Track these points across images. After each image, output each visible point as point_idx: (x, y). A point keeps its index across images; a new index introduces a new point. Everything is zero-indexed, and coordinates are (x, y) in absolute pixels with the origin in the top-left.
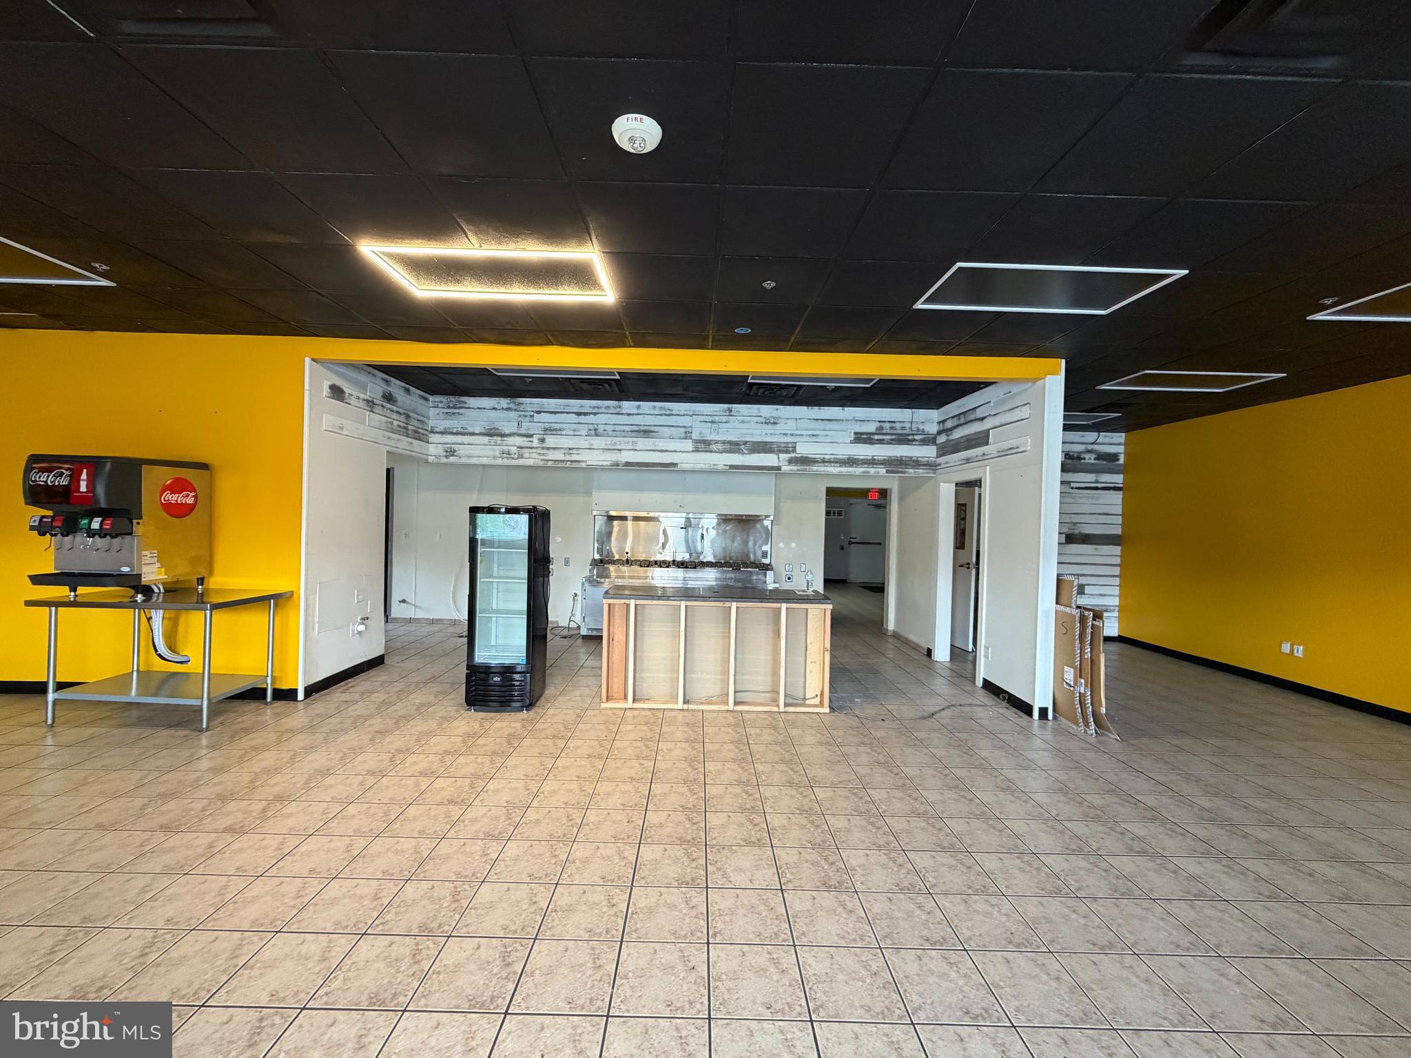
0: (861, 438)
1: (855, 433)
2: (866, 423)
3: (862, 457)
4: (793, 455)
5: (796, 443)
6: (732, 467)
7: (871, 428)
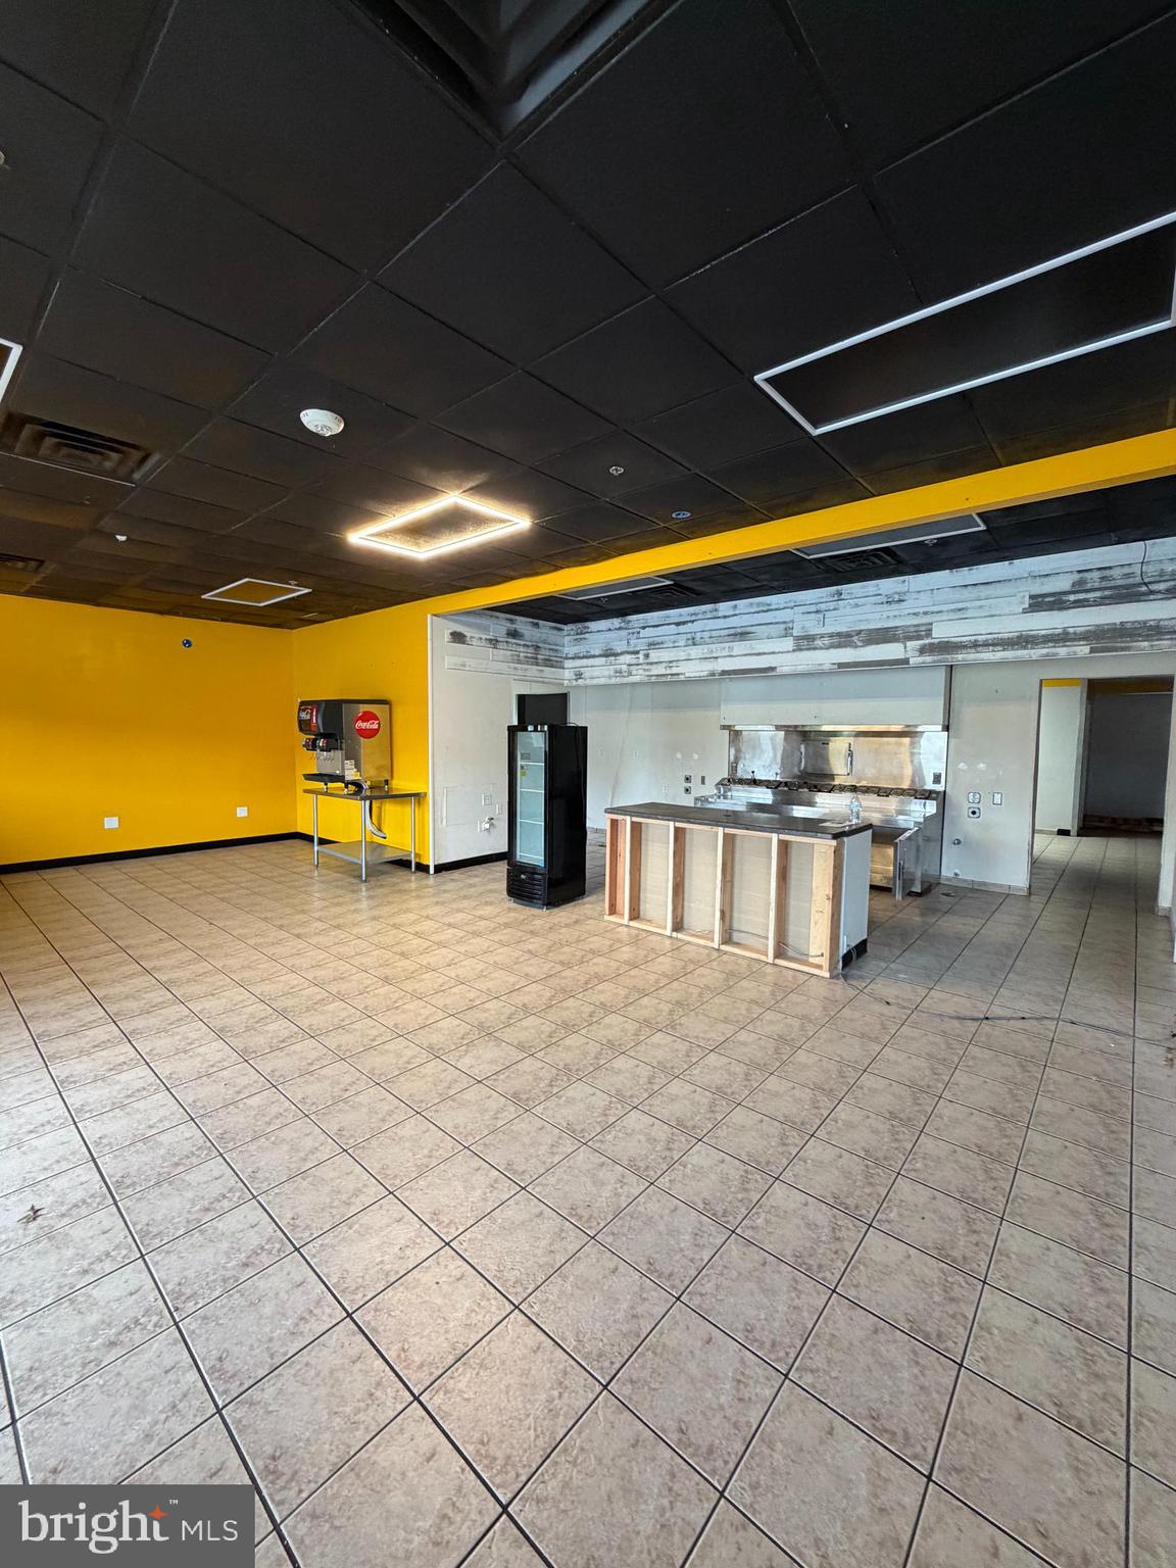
0: (1038, 604)
1: (1031, 597)
2: (1050, 578)
3: (1043, 632)
4: (927, 641)
5: (931, 624)
6: (841, 665)
7: (1063, 584)
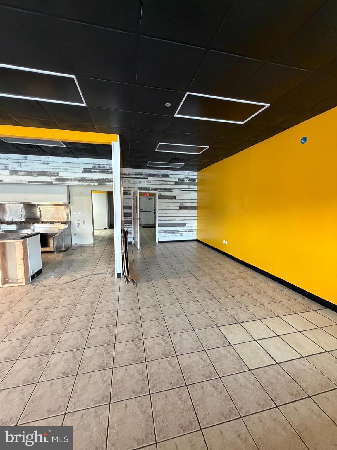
0: (86, 171)
1: (84, 169)
2: (88, 164)
3: (87, 178)
4: (57, 177)
5: (58, 172)
6: (29, 182)
7: (91, 166)
